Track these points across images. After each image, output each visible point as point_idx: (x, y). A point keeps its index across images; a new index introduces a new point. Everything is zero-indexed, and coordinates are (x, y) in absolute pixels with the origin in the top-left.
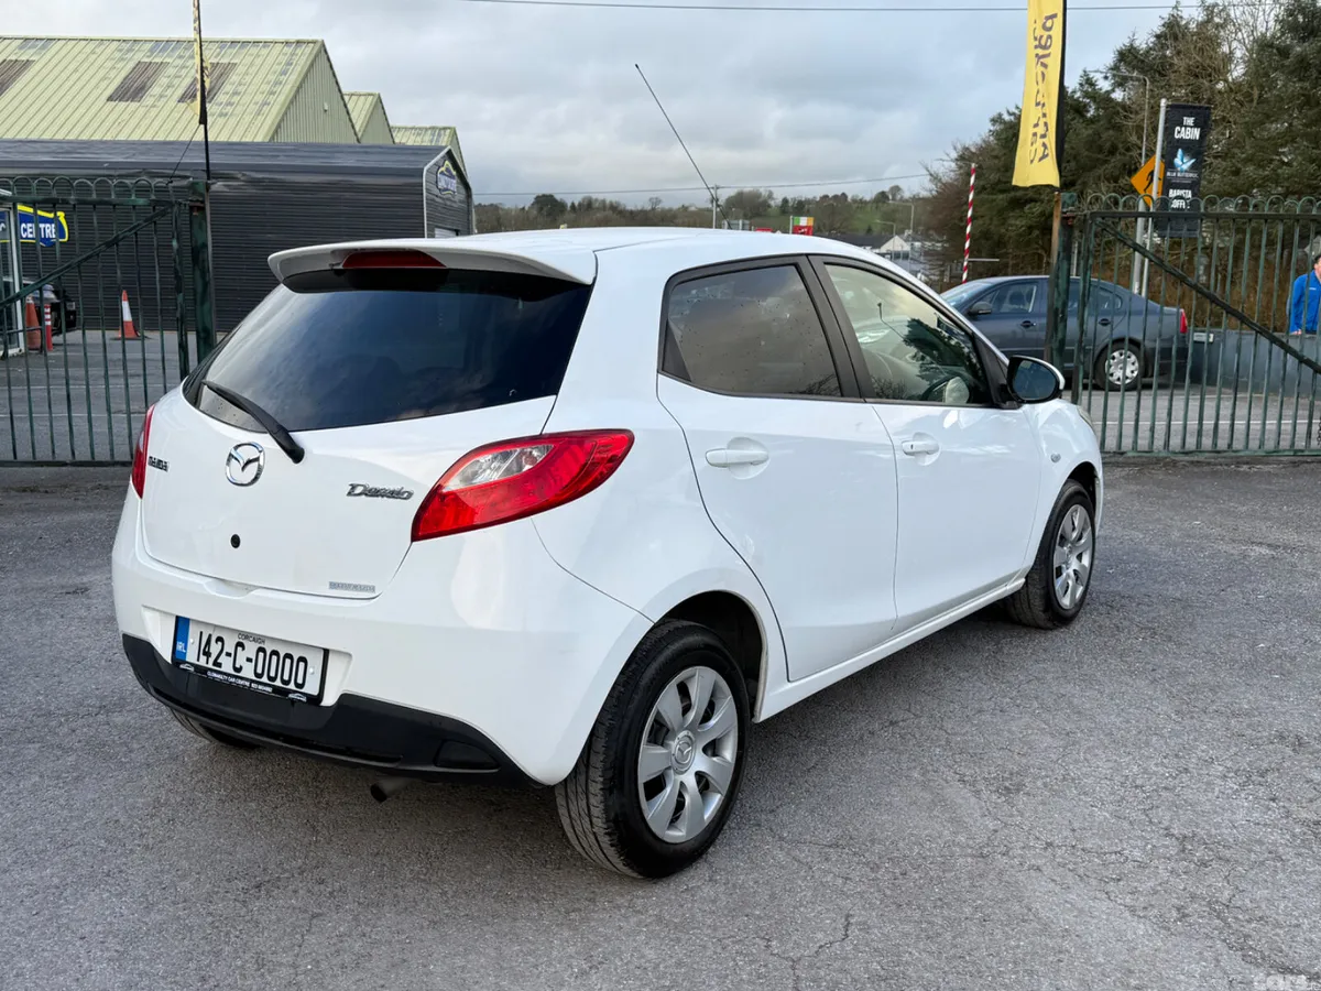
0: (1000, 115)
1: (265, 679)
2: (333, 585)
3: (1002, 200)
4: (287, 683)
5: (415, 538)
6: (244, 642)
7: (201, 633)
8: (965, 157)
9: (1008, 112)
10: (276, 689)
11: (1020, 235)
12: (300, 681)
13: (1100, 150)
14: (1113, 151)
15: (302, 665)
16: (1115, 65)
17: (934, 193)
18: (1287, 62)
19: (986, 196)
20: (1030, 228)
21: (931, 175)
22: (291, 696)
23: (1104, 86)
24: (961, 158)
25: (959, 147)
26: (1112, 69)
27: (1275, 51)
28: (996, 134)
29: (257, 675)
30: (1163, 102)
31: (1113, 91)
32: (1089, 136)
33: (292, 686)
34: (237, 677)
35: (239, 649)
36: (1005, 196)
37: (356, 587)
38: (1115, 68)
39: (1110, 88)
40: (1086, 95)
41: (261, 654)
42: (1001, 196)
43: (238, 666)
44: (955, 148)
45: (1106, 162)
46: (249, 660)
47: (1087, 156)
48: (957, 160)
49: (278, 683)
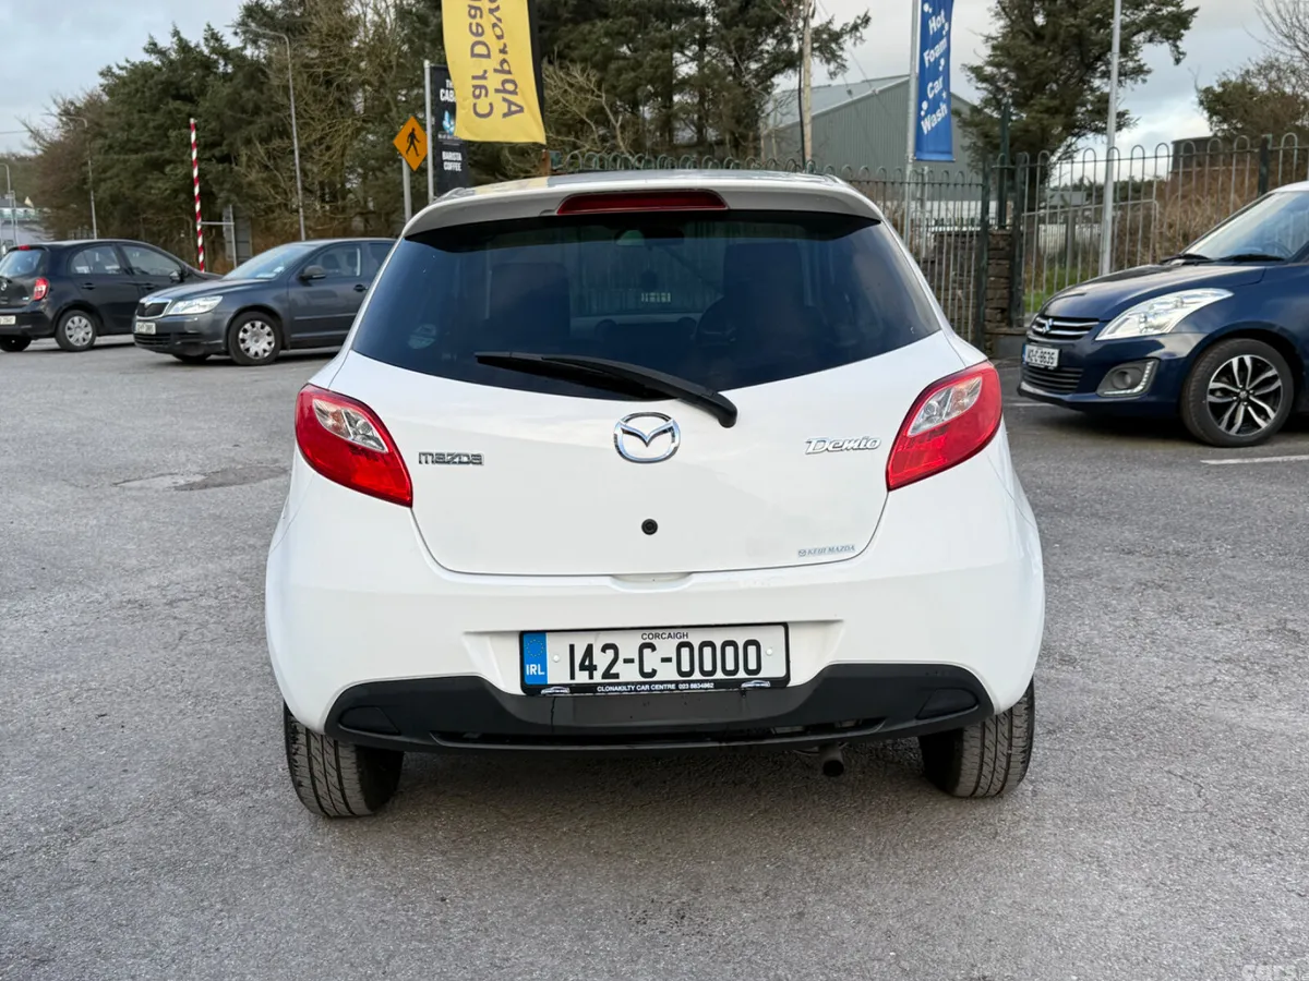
0: (109, 69)
1: (697, 675)
2: (802, 553)
3: (137, 160)
4: (736, 671)
5: (890, 489)
6: (654, 641)
7: (572, 647)
8: (70, 113)
9: (118, 66)
10: (718, 684)
11: (165, 199)
12: (752, 665)
13: (244, 111)
14: (257, 111)
15: (752, 650)
16: (243, 20)
17: (39, 152)
18: (428, 30)
19: (116, 157)
20: (176, 192)
21: (32, 132)
22: (744, 685)
23: (233, 42)
24: (66, 112)
25: (60, 101)
26: (239, 24)
27: (415, 18)
28: (109, 90)
29: (681, 673)
30: (427, 64)
31: (244, 48)
32: (228, 94)
33: (741, 674)
34: (650, 683)
35: (647, 652)
36: (139, 156)
37: (822, 551)
38: (243, 24)
39: (241, 45)
40: (214, 50)
41: (685, 652)
42: (134, 157)
43: (647, 669)
44: (55, 102)
45: (250, 123)
46: (666, 660)
47: (231, 116)
48: (60, 115)
49: (719, 675)
